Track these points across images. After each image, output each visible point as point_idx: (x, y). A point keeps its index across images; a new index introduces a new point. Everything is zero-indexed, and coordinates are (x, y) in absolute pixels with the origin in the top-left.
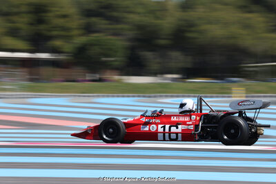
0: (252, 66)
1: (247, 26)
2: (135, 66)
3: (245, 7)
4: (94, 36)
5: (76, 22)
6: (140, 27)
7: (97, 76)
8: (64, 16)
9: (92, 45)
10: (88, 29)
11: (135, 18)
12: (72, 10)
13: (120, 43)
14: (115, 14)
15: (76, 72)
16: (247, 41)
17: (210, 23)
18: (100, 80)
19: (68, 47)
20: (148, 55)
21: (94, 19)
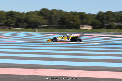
0: (40, 26)
1: (39, 18)
2: (17, 26)
3: (38, 15)
4: (9, 20)
7: (9, 28)
13: (14, 21)
17: (32, 17)
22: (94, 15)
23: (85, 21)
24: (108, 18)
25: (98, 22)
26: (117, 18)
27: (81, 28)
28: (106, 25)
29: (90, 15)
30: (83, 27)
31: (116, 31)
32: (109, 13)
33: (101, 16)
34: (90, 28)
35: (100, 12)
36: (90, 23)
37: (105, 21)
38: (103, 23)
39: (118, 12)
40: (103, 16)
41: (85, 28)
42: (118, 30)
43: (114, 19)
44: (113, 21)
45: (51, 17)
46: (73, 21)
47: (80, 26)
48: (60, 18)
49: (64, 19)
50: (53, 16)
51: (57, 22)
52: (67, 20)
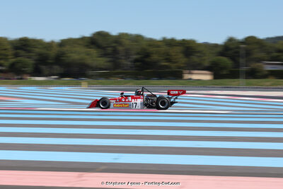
0: (91, 72)
1: (88, 55)
2: (37, 72)
3: (87, 46)
4: (19, 58)
5: (10, 52)
6: (40, 54)
7: (19, 77)
8: (5, 49)
9: (17, 62)
10: (16, 55)
11: (37, 50)
12: (9, 47)
13: (31, 62)
14: (29, 48)
15: (10, 75)
16: (89, 61)
17: (72, 53)
18: (21, 79)
19: (7, 63)
20: (43, 67)
21: (18, 51)
22: (216, 46)
23: (195, 59)
24: (248, 53)
25: (226, 61)
26: (269, 53)
27: (187, 76)
28: (244, 68)
29: (206, 45)
30: (190, 73)
31: (268, 83)
32: (251, 41)
33: (231, 49)
34: (206, 76)
35: (231, 40)
36: (206, 64)
37: (242, 61)
38: (237, 64)
39: (272, 38)
40: (238, 48)
41: (195, 77)
42: (271, 81)
43: (262, 55)
44: (260, 60)
45: (115, 51)
46: (168, 60)
47: (184, 71)
48: (138, 54)
49: (148, 55)
50: (120, 48)
51: (131, 62)
52: (155, 57)
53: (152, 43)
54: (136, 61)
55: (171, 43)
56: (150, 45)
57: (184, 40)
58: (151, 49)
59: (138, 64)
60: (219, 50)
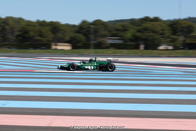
22: (74, 26)
23: (59, 35)
24: (96, 31)
25: (81, 37)
26: (110, 31)
27: (54, 47)
28: (93, 42)
29: (67, 25)
30: (56, 45)
31: (110, 52)
32: (98, 23)
33: (84, 29)
34: (67, 47)
35: (84, 22)
36: (67, 38)
37: (92, 36)
38: (88, 39)
39: (112, 21)
40: (89, 27)
41: (59, 48)
42: (112, 50)
43: (106, 33)
44: (104, 36)
45: (4, 29)
46: (41, 36)
47: (52, 44)
48: (20, 31)
49: (26, 32)
50: (7, 27)
51: (15, 37)
52: (31, 34)
53: (29, 23)
54: (18, 36)
55: (42, 24)
56: (28, 25)
57: (51, 22)
58: (29, 28)
59: (20, 38)
60: (76, 29)
